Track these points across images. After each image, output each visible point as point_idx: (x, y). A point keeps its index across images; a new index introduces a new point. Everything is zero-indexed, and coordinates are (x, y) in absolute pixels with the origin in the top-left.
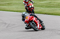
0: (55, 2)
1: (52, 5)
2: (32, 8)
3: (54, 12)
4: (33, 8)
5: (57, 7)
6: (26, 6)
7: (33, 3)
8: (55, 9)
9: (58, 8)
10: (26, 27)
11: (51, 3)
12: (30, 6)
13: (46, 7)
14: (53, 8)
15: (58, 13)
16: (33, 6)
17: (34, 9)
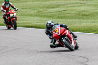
0: (72, 10)
1: (67, 14)
2: (14, 17)
3: (72, 26)
4: (16, 17)
5: (76, 18)
6: (5, 14)
7: (15, 10)
8: (73, 20)
9: (78, 20)
10: (51, 44)
11: (66, 12)
12: (11, 15)
13: (58, 18)
14: (69, 20)
15: (78, 28)
16: (15, 14)
17: (16, 19)
